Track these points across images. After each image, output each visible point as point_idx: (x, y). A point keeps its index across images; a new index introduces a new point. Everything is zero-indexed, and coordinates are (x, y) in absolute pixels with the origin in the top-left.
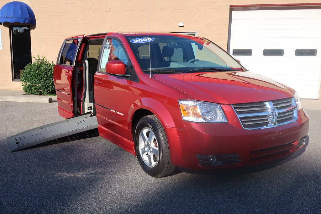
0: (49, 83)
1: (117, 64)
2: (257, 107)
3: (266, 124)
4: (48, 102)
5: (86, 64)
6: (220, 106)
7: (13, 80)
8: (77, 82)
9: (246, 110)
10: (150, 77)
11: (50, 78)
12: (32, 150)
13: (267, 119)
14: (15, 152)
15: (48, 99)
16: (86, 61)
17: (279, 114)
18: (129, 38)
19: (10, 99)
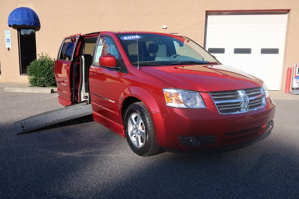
0: (51, 77)
1: (109, 58)
2: (231, 95)
3: (239, 110)
4: (50, 92)
5: (82, 59)
6: (200, 93)
7: (20, 74)
8: (75, 75)
9: (222, 97)
10: (138, 69)
11: (52, 72)
12: (35, 133)
13: (240, 105)
14: (20, 134)
15: (50, 90)
16: (83, 57)
17: (250, 101)
18: (119, 36)
19: (18, 90)
